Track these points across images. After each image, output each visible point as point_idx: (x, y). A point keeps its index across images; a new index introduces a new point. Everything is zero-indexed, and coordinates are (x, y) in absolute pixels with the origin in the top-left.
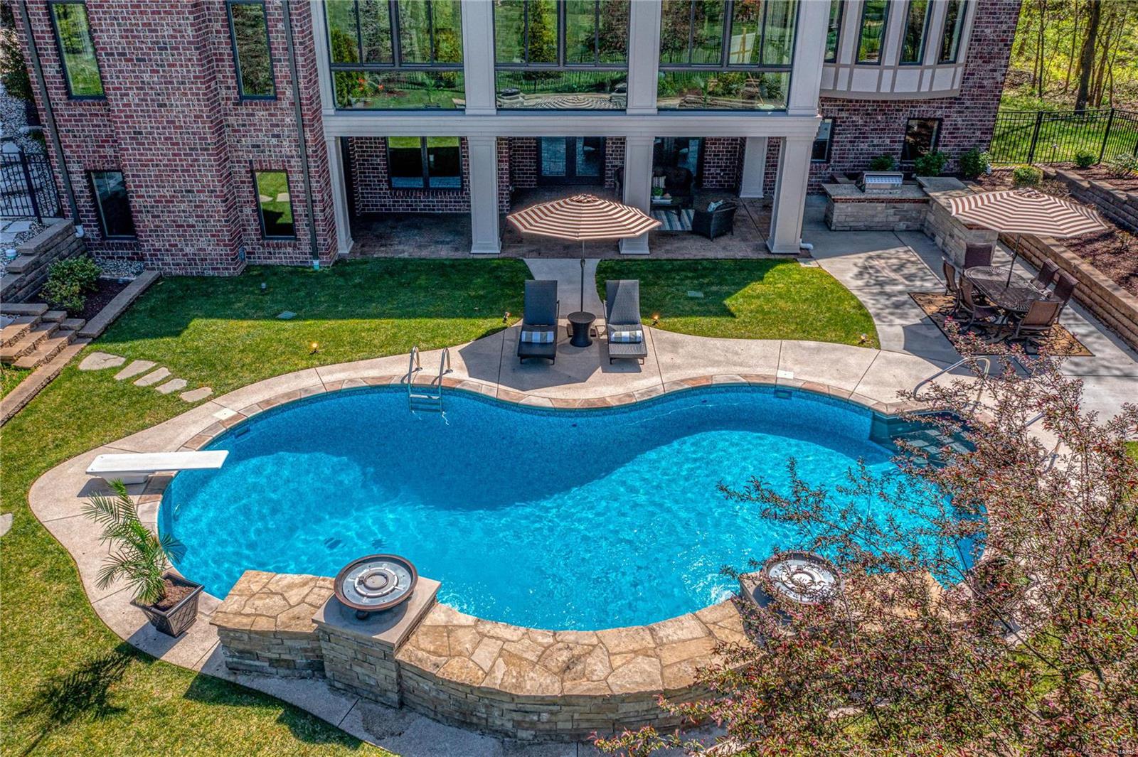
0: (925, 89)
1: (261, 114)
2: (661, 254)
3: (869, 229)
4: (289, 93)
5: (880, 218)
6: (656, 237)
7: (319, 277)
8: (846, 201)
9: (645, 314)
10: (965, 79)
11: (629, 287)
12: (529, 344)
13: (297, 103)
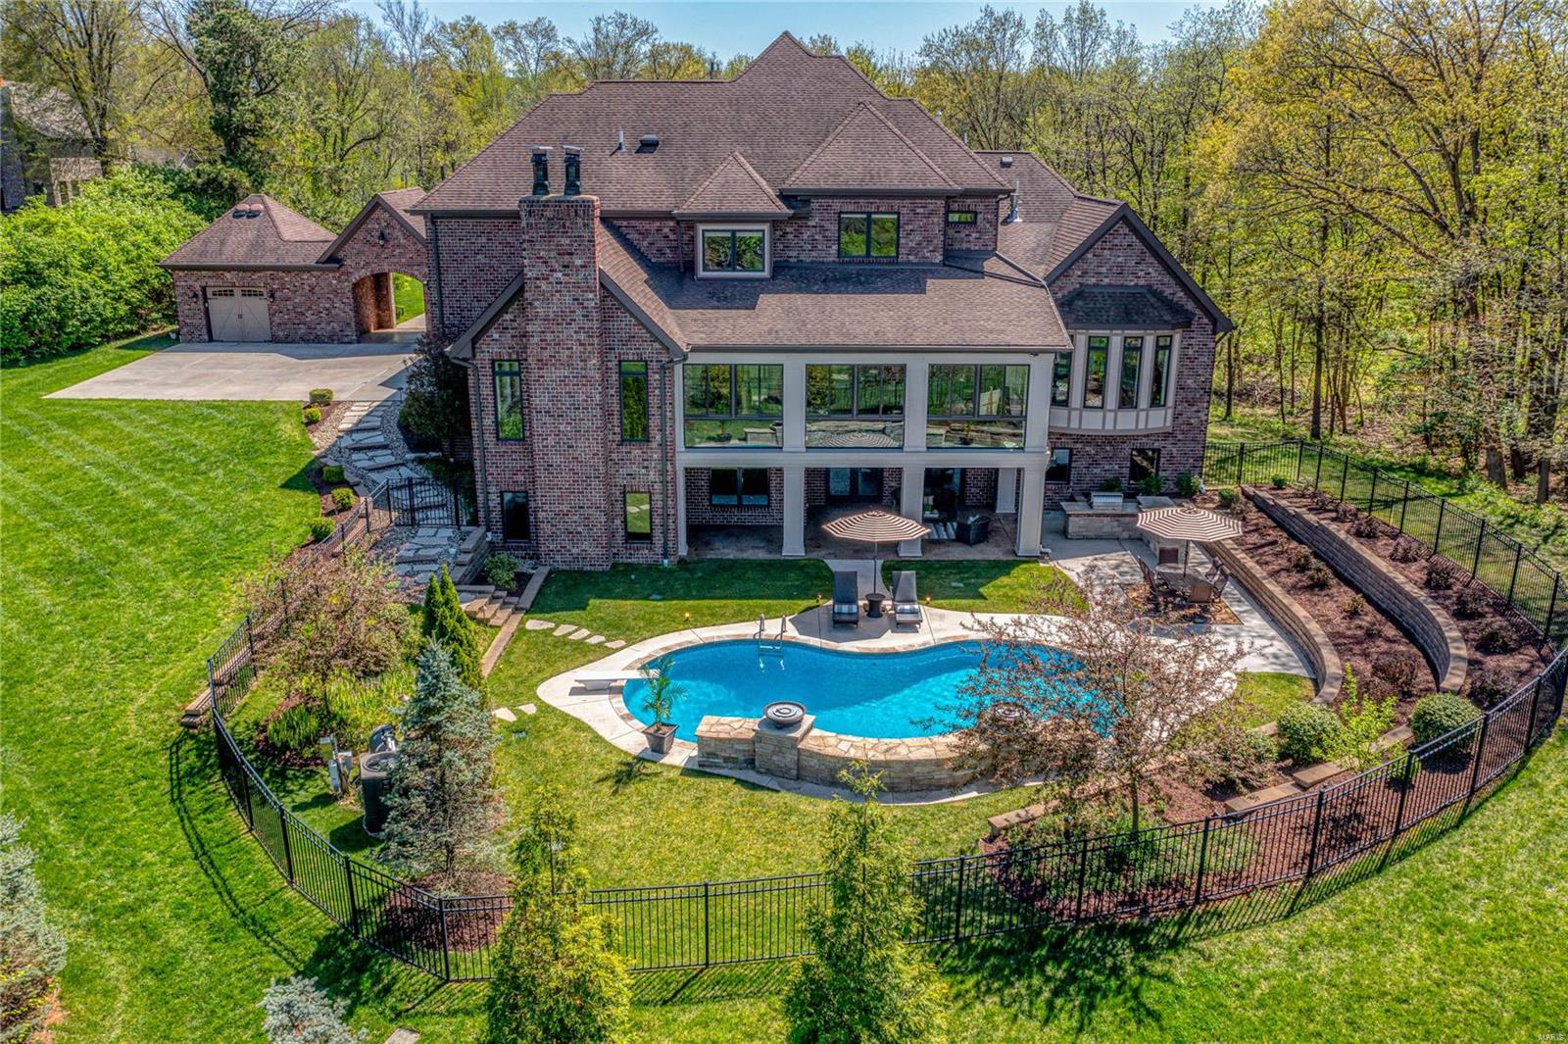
0: (1142, 426)
1: (636, 452)
2: (931, 557)
3: (1098, 538)
4: (658, 437)
5: (1107, 529)
6: (927, 543)
7: (670, 572)
8: (1078, 515)
9: (921, 597)
10: (1175, 417)
11: (908, 575)
12: (840, 613)
13: (662, 445)
